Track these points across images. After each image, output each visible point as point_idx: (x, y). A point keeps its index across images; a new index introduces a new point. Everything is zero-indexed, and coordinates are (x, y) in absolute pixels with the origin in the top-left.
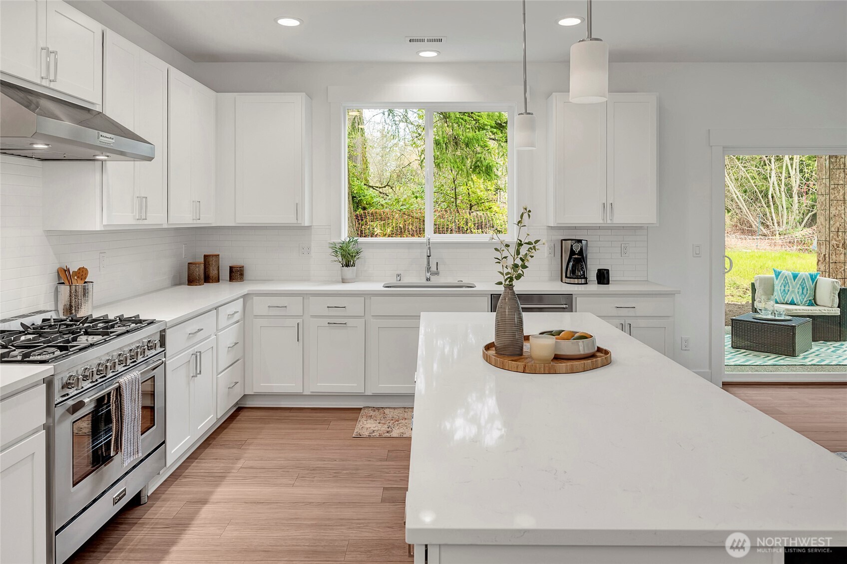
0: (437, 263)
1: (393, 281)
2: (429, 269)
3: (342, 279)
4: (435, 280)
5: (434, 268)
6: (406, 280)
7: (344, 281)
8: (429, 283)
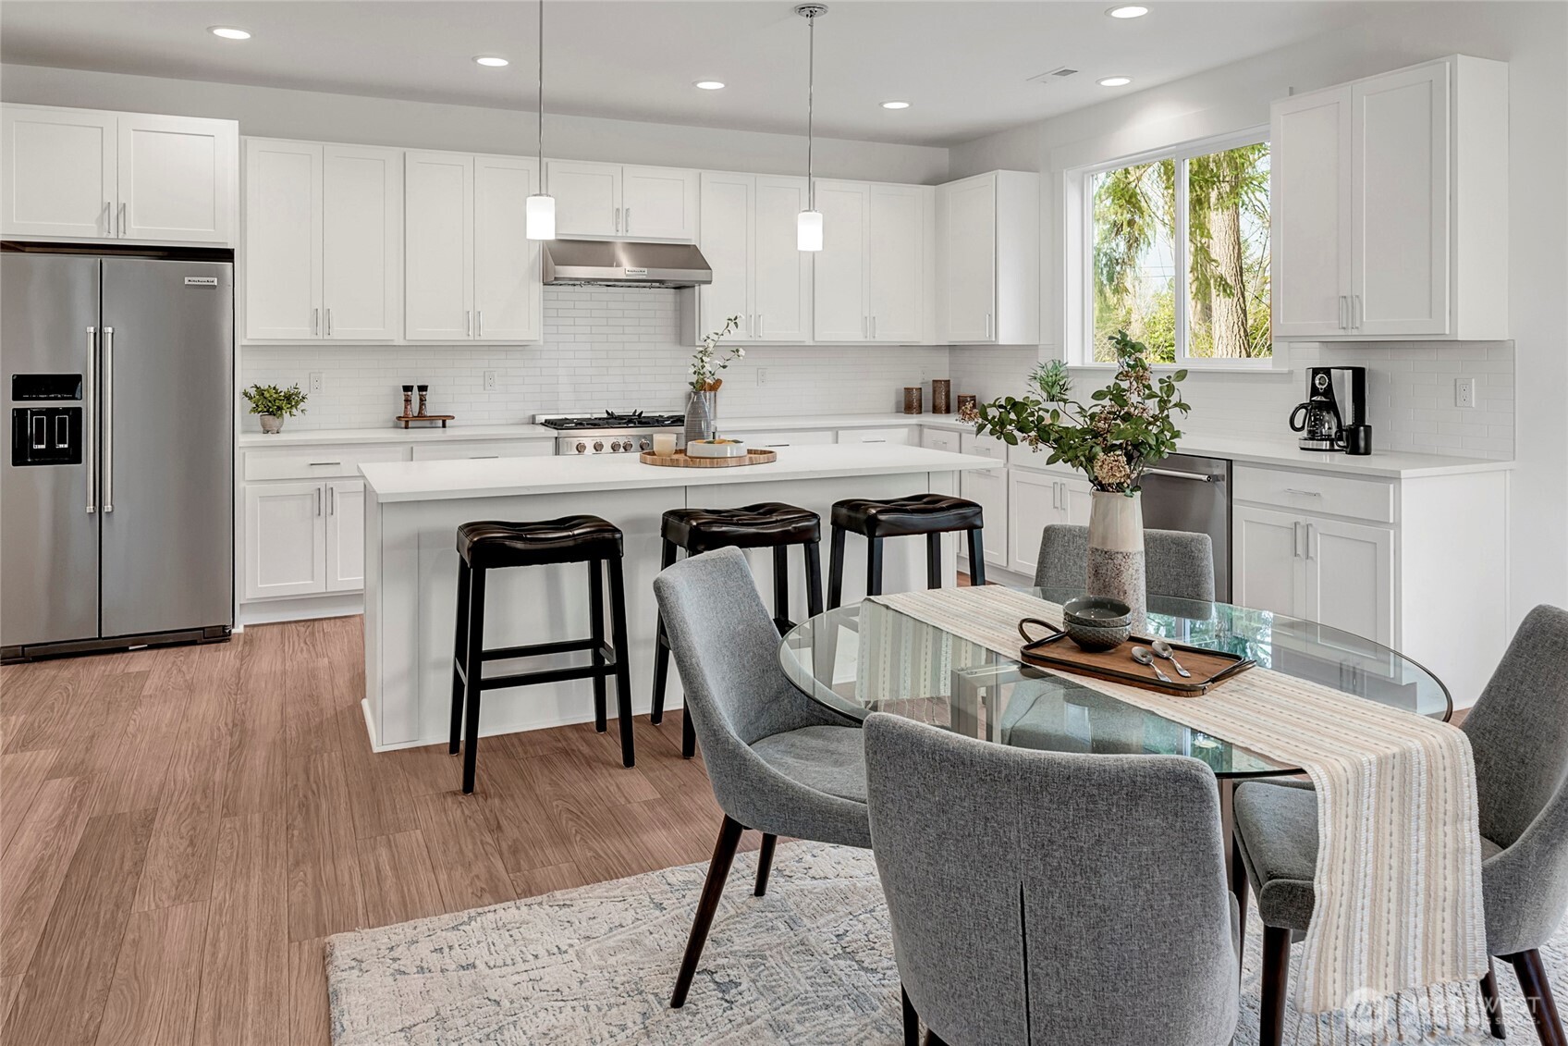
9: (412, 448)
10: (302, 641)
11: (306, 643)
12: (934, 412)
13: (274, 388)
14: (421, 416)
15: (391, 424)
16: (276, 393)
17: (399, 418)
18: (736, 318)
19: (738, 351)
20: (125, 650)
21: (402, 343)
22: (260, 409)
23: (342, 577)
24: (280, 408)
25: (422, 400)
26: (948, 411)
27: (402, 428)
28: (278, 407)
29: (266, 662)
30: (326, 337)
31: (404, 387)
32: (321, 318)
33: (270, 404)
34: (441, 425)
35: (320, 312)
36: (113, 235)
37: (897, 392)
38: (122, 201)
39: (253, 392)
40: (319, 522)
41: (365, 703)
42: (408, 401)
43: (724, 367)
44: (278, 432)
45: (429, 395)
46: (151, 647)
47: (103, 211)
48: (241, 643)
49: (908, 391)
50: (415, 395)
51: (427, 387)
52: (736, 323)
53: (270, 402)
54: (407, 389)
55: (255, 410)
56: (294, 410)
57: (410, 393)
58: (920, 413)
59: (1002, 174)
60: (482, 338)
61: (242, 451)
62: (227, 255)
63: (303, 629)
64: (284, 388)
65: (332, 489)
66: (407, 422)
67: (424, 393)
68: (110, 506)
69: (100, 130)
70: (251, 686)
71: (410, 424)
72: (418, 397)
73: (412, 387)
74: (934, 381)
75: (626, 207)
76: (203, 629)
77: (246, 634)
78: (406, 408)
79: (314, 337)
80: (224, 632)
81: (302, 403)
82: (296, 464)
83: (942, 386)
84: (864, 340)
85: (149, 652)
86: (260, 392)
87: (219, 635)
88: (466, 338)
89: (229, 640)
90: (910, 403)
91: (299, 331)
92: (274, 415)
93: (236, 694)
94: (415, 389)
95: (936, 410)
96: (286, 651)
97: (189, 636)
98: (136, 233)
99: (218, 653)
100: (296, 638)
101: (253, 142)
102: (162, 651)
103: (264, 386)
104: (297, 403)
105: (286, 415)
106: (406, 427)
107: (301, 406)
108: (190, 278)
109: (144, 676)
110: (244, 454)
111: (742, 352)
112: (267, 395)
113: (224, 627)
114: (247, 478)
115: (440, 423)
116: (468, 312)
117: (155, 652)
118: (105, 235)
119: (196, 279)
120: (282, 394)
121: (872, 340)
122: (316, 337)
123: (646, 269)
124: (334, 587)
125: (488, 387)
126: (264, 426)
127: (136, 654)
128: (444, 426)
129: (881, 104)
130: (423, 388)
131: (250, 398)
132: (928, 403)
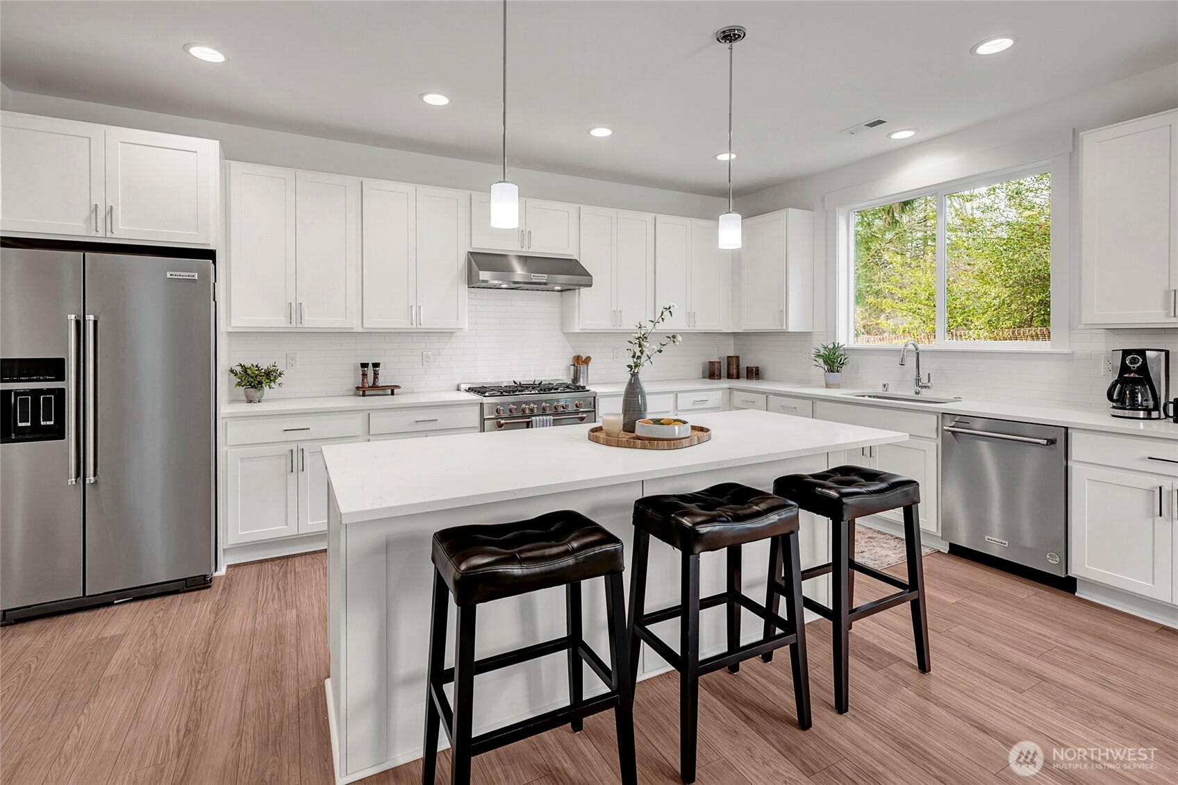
0: (929, 374)
1: (879, 390)
2: (918, 380)
3: (826, 384)
4: (925, 394)
5: (924, 380)
6: (891, 391)
7: (828, 386)
8: (917, 397)
9: (369, 414)
10: (275, 586)
11: (278, 589)
12: (728, 378)
13: (257, 366)
14: (374, 386)
15: (352, 393)
16: (258, 370)
17: (358, 388)
18: (670, 308)
19: (674, 337)
20: (111, 604)
21: (360, 330)
22: (243, 384)
23: (311, 521)
24: (260, 383)
25: (376, 375)
26: (738, 377)
27: (360, 396)
28: (258, 381)
29: (239, 620)
30: (299, 325)
31: (361, 364)
32: (294, 311)
33: (252, 379)
34: (390, 393)
35: (293, 304)
36: (101, 234)
37: (704, 364)
38: (109, 204)
39: (239, 369)
40: (292, 478)
41: (328, 682)
42: (364, 375)
43: (660, 351)
44: (259, 402)
45: (381, 370)
46: (135, 599)
47: (91, 213)
48: (221, 588)
49: (712, 363)
50: (370, 371)
51: (379, 364)
52: (670, 312)
53: (252, 377)
54: (364, 365)
55: (239, 384)
56: (272, 384)
57: (366, 369)
58: (720, 379)
59: (792, 211)
60: (422, 327)
61: (224, 421)
62: (210, 255)
63: (277, 569)
64: (264, 366)
65: (303, 450)
66: (364, 391)
67: (377, 369)
68: (92, 478)
69: (88, 139)
70: (217, 656)
71: (367, 393)
72: (373, 372)
73: (368, 364)
74: (728, 357)
75: (528, 229)
76: (185, 579)
77: (227, 576)
78: (363, 380)
79: (289, 325)
80: (205, 580)
81: (279, 378)
82: (272, 430)
83: (733, 361)
84: (688, 328)
85: (133, 604)
86: (245, 369)
87: (201, 583)
88: (410, 326)
89: (209, 587)
90: (712, 372)
91: (276, 320)
92: (256, 388)
93: (200, 672)
94: (370, 366)
95: (729, 376)
96: (260, 599)
97: (172, 587)
98: (123, 233)
99: (197, 604)
100: (270, 580)
101: (236, 167)
102: (146, 602)
103: (248, 365)
104: (276, 378)
105: (266, 388)
106: (364, 395)
107: (279, 380)
108: (172, 273)
109: (117, 641)
110: (226, 423)
111: (679, 338)
112: (249, 372)
113: (205, 576)
114: (228, 444)
115: (389, 392)
116: (412, 307)
117: (139, 603)
118: (93, 233)
119: (178, 273)
120: (263, 371)
121: (693, 328)
122: (290, 326)
123: (546, 275)
124: (303, 531)
125: (425, 364)
126: (247, 397)
127: (120, 607)
128: (393, 394)
129: (715, 157)
130: (376, 365)
131: (236, 375)
132: (724, 372)
